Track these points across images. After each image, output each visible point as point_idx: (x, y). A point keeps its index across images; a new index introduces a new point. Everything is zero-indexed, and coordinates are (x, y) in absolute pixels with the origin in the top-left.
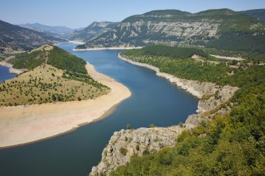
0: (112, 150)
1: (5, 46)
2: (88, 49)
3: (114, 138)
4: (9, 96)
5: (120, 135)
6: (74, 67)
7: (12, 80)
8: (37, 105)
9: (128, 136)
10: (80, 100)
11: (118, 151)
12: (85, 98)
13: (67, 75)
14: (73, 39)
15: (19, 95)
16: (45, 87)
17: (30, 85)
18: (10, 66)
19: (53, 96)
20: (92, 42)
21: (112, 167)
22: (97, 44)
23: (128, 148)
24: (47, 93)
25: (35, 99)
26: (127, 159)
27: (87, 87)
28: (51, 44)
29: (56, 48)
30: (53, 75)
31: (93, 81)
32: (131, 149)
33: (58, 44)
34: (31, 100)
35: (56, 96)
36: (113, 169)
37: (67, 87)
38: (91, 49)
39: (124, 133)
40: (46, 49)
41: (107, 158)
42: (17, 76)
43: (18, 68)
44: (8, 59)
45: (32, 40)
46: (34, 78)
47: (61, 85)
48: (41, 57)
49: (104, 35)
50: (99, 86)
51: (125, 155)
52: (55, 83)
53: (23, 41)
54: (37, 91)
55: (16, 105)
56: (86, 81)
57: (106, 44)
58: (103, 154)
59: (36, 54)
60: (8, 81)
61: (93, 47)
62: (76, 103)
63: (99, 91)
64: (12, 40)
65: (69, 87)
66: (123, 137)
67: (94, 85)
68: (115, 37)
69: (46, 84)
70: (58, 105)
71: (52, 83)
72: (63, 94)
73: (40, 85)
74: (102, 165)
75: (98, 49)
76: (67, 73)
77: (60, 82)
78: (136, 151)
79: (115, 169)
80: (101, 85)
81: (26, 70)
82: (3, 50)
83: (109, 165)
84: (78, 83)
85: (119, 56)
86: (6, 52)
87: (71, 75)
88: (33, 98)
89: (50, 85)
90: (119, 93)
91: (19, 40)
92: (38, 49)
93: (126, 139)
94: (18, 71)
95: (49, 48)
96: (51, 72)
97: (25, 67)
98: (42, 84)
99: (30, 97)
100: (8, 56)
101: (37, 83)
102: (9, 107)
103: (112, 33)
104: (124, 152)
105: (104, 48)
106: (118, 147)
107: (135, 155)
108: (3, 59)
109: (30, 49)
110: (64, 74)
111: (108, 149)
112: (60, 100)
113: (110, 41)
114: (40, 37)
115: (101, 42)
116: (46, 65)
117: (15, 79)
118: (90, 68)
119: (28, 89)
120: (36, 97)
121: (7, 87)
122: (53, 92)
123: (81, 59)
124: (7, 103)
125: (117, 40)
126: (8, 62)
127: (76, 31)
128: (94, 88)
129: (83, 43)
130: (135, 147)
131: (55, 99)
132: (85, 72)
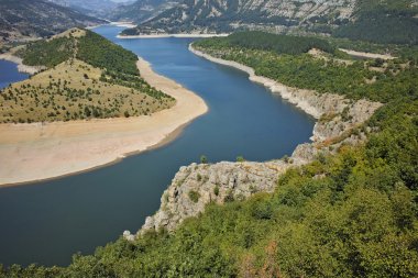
0: (176, 194)
1: (9, 29)
2: (141, 36)
3: (180, 175)
4: (18, 108)
5: (189, 171)
6: (118, 64)
7: (21, 83)
8: (61, 122)
9: (203, 173)
10: (127, 116)
11: (186, 196)
12: (136, 113)
13: (108, 78)
14: (117, 19)
15: (34, 106)
16: (73, 95)
17: (51, 91)
18: (19, 60)
19: (86, 109)
20: (148, 24)
21: (176, 218)
22: (155, 28)
23: (202, 192)
24: (76, 104)
25: (58, 113)
26: (200, 207)
27: (138, 96)
28: (82, 27)
29: (90, 34)
30: (86, 76)
31: (149, 87)
32: (207, 194)
33: (92, 27)
34: (52, 115)
35: (91, 109)
36: (178, 221)
37: (107, 96)
38: (146, 36)
39: (196, 168)
40: (74, 35)
41: (169, 204)
42: (30, 77)
43: (32, 65)
44: (15, 50)
45: (51, 19)
46: (56, 81)
47: (98, 93)
48: (67, 47)
49: (167, 14)
50: (158, 95)
51: (197, 201)
52: (89, 89)
53: (38, 21)
54: (60, 101)
55: (29, 121)
56: (138, 87)
57: (170, 29)
58: (163, 199)
59: (58, 42)
60: (17, 85)
61: (149, 33)
62: (122, 120)
63: (157, 103)
64: (20, 20)
65: (111, 96)
66: (194, 174)
67: (151, 94)
68: (184, 16)
69: (75, 91)
70: (94, 123)
71: (84, 88)
72: (102, 106)
73: (66, 92)
74: (160, 215)
75: (156, 36)
76: (108, 73)
77: (96, 88)
78: (214, 197)
79: (181, 221)
80: (161, 94)
81: (43, 67)
82: (7, 35)
83: (171, 215)
84: (124, 90)
85: (191, 48)
86: (12, 39)
87: (114, 77)
88: (55, 112)
89: (82, 92)
90: (189, 107)
91: (30, 20)
92: (62, 35)
93: (199, 178)
94: (31, 70)
95: (79, 34)
96: (82, 71)
97: (41, 64)
98: (69, 90)
99: (50, 109)
100: (15, 44)
101: (61, 88)
102: (19, 124)
103: (181, 10)
104: (194, 196)
105: (167, 35)
106: (185, 190)
107: (212, 202)
108: (8, 50)
109: (50, 35)
110: (103, 75)
111: (170, 191)
112: (97, 115)
113: (177, 23)
114: (64, 16)
115: (161, 25)
116: (75, 60)
117: (27, 81)
118: (143, 66)
119: (47, 97)
120: (60, 110)
121: (15, 93)
122: (85, 102)
123: (130, 52)
124: (16, 118)
125: (187, 22)
126: (16, 54)
127: (121, 6)
128: (150, 99)
129: (132, 26)
130: (212, 190)
131: (89, 114)
132: (137, 73)
